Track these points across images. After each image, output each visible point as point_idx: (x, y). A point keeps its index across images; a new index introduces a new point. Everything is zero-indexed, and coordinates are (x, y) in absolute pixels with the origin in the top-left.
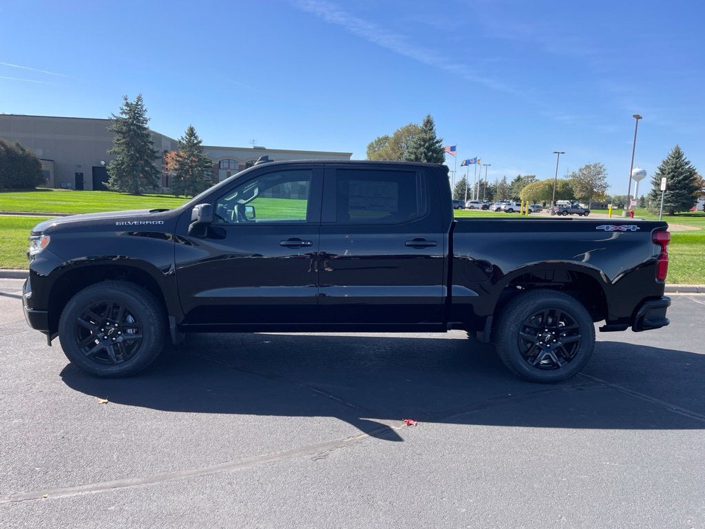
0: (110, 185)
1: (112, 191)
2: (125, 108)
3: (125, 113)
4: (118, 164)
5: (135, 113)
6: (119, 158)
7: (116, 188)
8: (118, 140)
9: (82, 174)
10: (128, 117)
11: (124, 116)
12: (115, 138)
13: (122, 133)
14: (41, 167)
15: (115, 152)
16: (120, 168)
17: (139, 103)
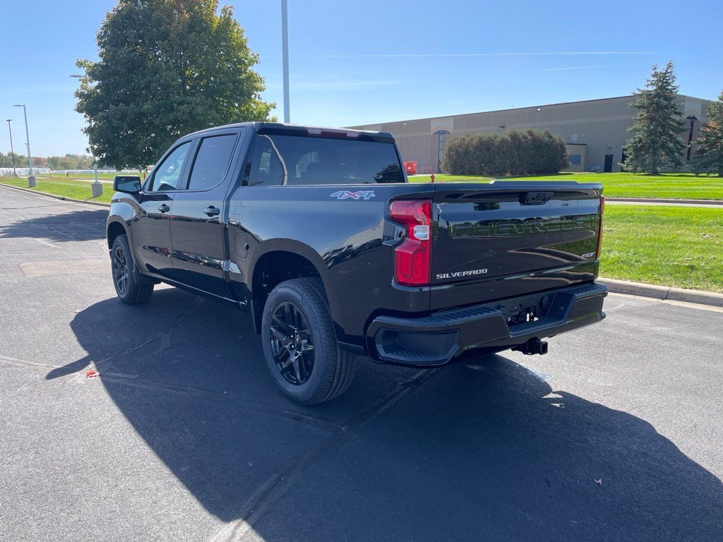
0: (625, 165)
1: (627, 171)
2: (652, 79)
3: (652, 84)
4: (635, 143)
5: (663, 82)
6: (639, 135)
7: (630, 168)
8: (641, 116)
9: (612, 156)
10: (655, 88)
11: (651, 88)
12: (639, 114)
13: (644, 107)
14: (565, 152)
15: (635, 130)
16: (637, 146)
17: (669, 71)
